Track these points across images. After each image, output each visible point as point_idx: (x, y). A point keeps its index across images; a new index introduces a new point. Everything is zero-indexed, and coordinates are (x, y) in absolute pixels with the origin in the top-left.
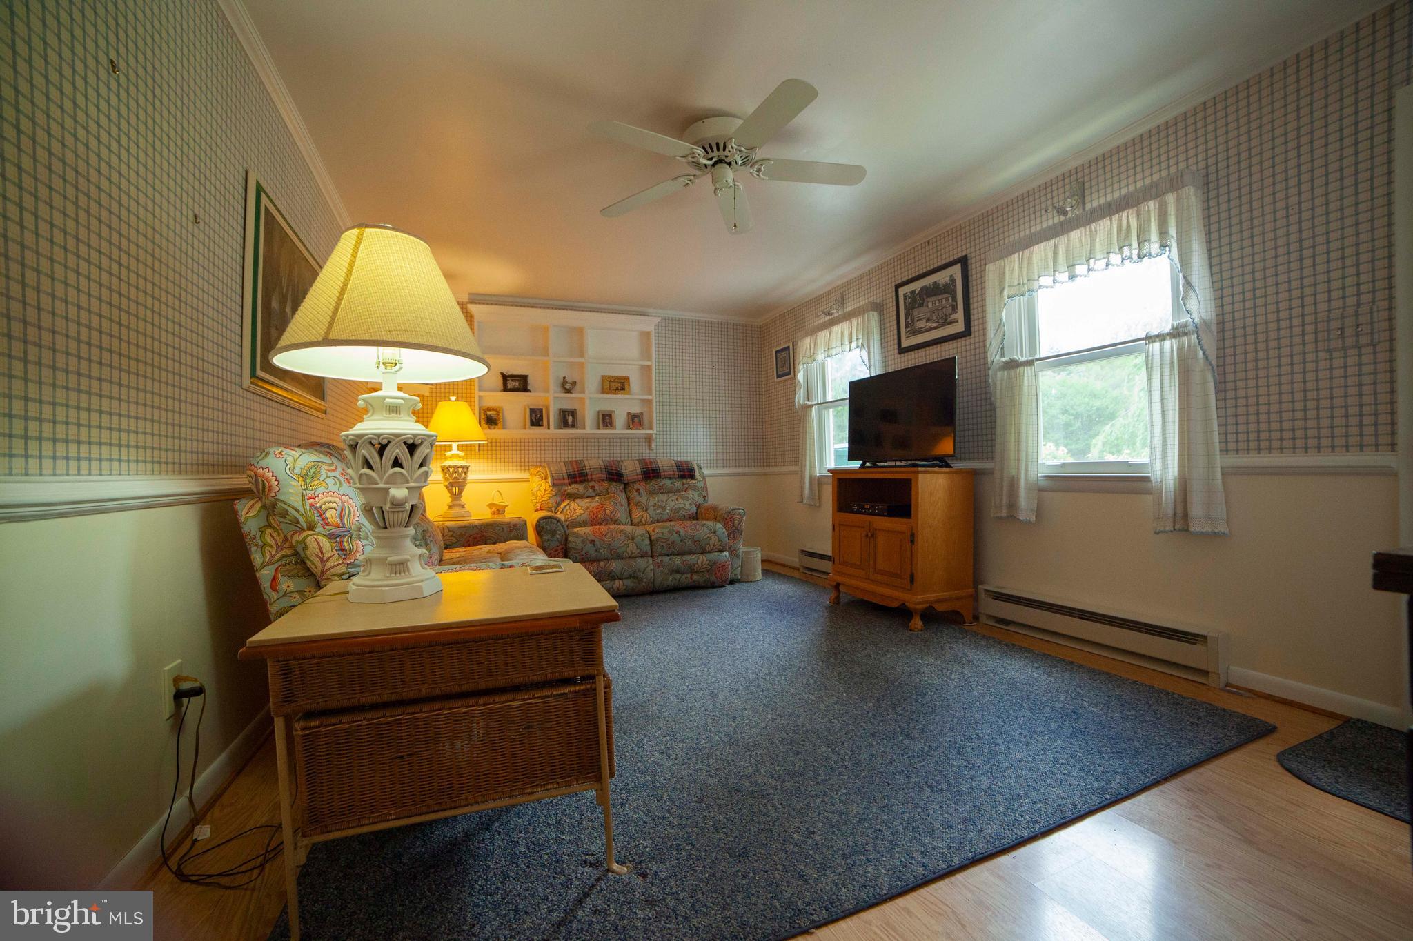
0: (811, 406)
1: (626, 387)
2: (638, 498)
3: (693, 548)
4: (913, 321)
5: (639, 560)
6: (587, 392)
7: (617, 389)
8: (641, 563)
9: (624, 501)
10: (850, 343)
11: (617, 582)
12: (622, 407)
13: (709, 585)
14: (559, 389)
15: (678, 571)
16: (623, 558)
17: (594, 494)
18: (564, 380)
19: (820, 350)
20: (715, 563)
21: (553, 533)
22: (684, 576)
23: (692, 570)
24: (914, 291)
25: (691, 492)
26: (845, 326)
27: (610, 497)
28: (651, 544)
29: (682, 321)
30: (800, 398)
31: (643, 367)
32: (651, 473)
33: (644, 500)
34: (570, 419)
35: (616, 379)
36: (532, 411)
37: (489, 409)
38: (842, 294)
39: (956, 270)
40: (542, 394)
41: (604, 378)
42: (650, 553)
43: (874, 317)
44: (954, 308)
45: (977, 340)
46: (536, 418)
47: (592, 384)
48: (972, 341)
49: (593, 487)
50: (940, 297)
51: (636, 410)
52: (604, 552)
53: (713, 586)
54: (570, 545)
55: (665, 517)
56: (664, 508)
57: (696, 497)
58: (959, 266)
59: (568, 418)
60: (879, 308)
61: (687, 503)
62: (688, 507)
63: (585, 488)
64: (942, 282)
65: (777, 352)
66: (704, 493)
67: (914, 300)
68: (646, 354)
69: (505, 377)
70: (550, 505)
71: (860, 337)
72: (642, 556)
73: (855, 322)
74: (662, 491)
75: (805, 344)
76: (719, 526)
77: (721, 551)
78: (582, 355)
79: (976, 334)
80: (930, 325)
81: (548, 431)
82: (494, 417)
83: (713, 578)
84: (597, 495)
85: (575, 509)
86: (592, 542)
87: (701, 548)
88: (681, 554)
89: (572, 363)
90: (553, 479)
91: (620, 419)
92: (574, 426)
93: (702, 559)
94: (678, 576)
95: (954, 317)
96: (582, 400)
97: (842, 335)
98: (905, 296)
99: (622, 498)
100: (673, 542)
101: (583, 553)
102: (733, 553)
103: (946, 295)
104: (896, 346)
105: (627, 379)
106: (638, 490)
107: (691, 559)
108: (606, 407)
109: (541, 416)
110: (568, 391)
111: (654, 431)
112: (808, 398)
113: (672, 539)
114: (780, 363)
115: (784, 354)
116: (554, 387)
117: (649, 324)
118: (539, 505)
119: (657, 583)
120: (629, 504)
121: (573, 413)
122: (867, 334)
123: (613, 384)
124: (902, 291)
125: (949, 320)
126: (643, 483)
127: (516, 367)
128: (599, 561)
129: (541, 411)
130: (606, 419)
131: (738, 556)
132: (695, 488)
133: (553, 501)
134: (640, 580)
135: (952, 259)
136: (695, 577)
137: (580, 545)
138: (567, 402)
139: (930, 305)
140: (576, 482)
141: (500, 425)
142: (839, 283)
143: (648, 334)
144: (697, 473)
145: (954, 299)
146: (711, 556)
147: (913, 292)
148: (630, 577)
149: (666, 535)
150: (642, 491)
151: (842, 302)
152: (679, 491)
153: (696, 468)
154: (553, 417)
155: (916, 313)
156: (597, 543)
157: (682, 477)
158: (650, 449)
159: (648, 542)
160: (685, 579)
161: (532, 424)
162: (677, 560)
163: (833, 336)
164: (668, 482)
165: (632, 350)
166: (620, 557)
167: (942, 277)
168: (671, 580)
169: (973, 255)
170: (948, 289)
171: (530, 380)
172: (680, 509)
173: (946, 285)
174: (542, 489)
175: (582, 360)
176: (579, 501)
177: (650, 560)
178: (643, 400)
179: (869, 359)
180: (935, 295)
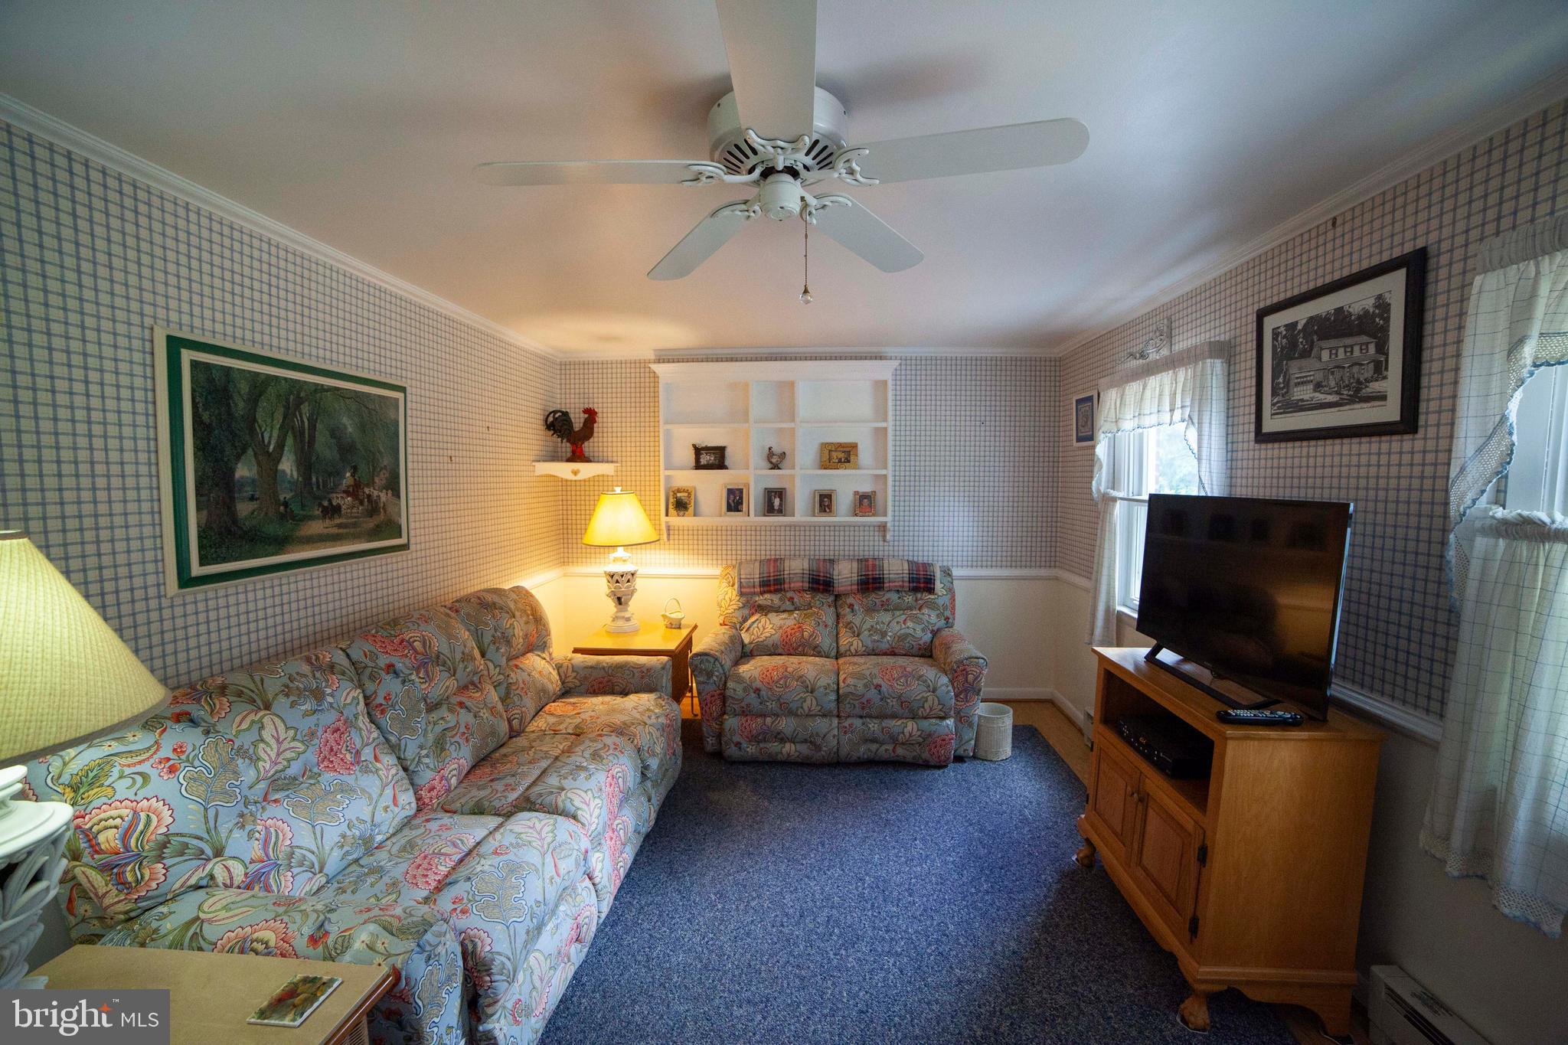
0: (1114, 499)
1: (852, 458)
2: (849, 617)
3: (897, 708)
4: (1287, 383)
5: (818, 720)
6: (797, 467)
7: (840, 461)
8: (821, 725)
9: (830, 620)
10: (1172, 410)
11: (788, 745)
12: (846, 484)
13: (921, 762)
14: (765, 464)
15: (874, 741)
16: (796, 715)
17: (792, 608)
18: (771, 453)
19: (1129, 413)
20: (930, 735)
21: (710, 674)
22: (883, 748)
23: (894, 739)
24: (1294, 324)
25: (925, 611)
26: (1166, 377)
27: (812, 615)
28: (838, 700)
29: (934, 360)
30: (1100, 482)
31: (877, 429)
32: (871, 583)
33: (857, 621)
34: (777, 502)
35: (840, 446)
36: (730, 492)
37: (679, 491)
38: (1169, 319)
39: (1394, 286)
40: (742, 472)
41: (824, 446)
42: (835, 712)
43: (1216, 368)
44: (1380, 369)
45: (1431, 445)
46: (735, 501)
47: (805, 455)
48: (1419, 445)
49: (791, 599)
50: (1348, 341)
51: (866, 488)
52: (772, 706)
53: (926, 766)
54: (729, 693)
55: (884, 646)
56: (884, 634)
57: (933, 619)
58: (1401, 275)
59: (775, 501)
60: (1224, 351)
61: (919, 628)
62: (919, 633)
63: (781, 600)
64: (1356, 309)
65: (1079, 402)
66: (947, 613)
67: (1293, 344)
68: (881, 413)
69: (698, 451)
70: (735, 620)
71: (1188, 403)
72: (824, 716)
73: (1181, 374)
74: (886, 607)
75: (1111, 397)
76: (944, 680)
77: (943, 718)
78: (792, 417)
79: (1432, 432)
80: (1320, 397)
81: (747, 519)
82: (685, 500)
83: (926, 755)
84: (796, 609)
85: (765, 627)
86: (757, 691)
87: (911, 711)
88: (882, 716)
89: (781, 430)
90: (741, 586)
91: (844, 501)
92: (781, 512)
93: (911, 726)
94: (874, 747)
95: (1376, 387)
96: (793, 477)
97: (1160, 395)
98: (1276, 334)
99: (828, 615)
100: (868, 701)
101: (743, 704)
102: (962, 719)
103: (1364, 339)
104: (1253, 427)
105: (854, 446)
106: (851, 606)
107: (893, 724)
108: (825, 486)
109: (741, 498)
110: (775, 467)
111: (889, 519)
112: (1114, 483)
113: (868, 696)
114: (1080, 421)
115: (1086, 406)
116: (757, 459)
117: (885, 371)
118: (722, 618)
119: (844, 752)
120: (838, 623)
121: (780, 493)
122: (1200, 400)
123: (834, 455)
124: (1271, 322)
125: (1364, 392)
126: (859, 596)
127: (712, 437)
128: (764, 716)
129: (741, 491)
130: (825, 502)
131: (971, 725)
132: (933, 606)
133: (739, 614)
134: (818, 748)
135: (1386, 257)
136: (900, 751)
137: (740, 693)
138: (775, 479)
139: (1325, 356)
140: (770, 592)
141: (691, 510)
142: (1166, 299)
143: (885, 383)
144: (938, 586)
145: (1382, 348)
146: (925, 724)
147: (1292, 326)
148: (805, 741)
149: (861, 689)
150: (856, 607)
151: (1168, 335)
152: (911, 608)
153: (938, 575)
154: (753, 499)
155: (1295, 368)
156: (763, 693)
157: (915, 590)
158: (884, 541)
159: (833, 697)
160: (885, 751)
161: (730, 509)
162: (874, 726)
163: (1148, 393)
164: (894, 596)
165: (864, 406)
166: (792, 713)
167: (1357, 299)
168: (863, 751)
169: (1445, 246)
170: (1371, 326)
171: (728, 453)
172: (908, 635)
173: (1365, 316)
174: (727, 598)
175: (792, 425)
176: (772, 615)
177: (835, 721)
178: (877, 477)
179: (1200, 447)
180: (1336, 337)
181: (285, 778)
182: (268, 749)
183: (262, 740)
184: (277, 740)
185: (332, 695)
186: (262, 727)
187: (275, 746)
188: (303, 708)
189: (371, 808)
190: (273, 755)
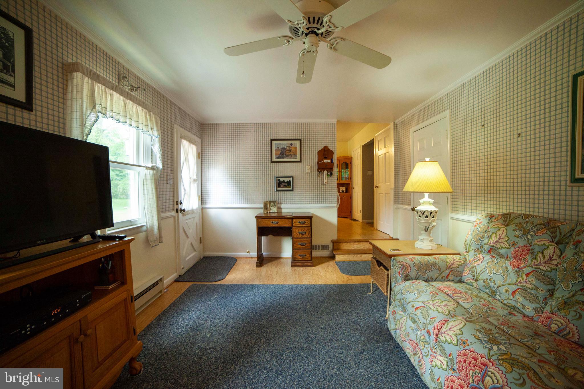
181: (498, 252)
182: (495, 237)
183: (496, 234)
184: (500, 237)
185: (532, 236)
186: (499, 230)
187: (498, 238)
188: (517, 233)
189: (502, 283)
190: (495, 240)
